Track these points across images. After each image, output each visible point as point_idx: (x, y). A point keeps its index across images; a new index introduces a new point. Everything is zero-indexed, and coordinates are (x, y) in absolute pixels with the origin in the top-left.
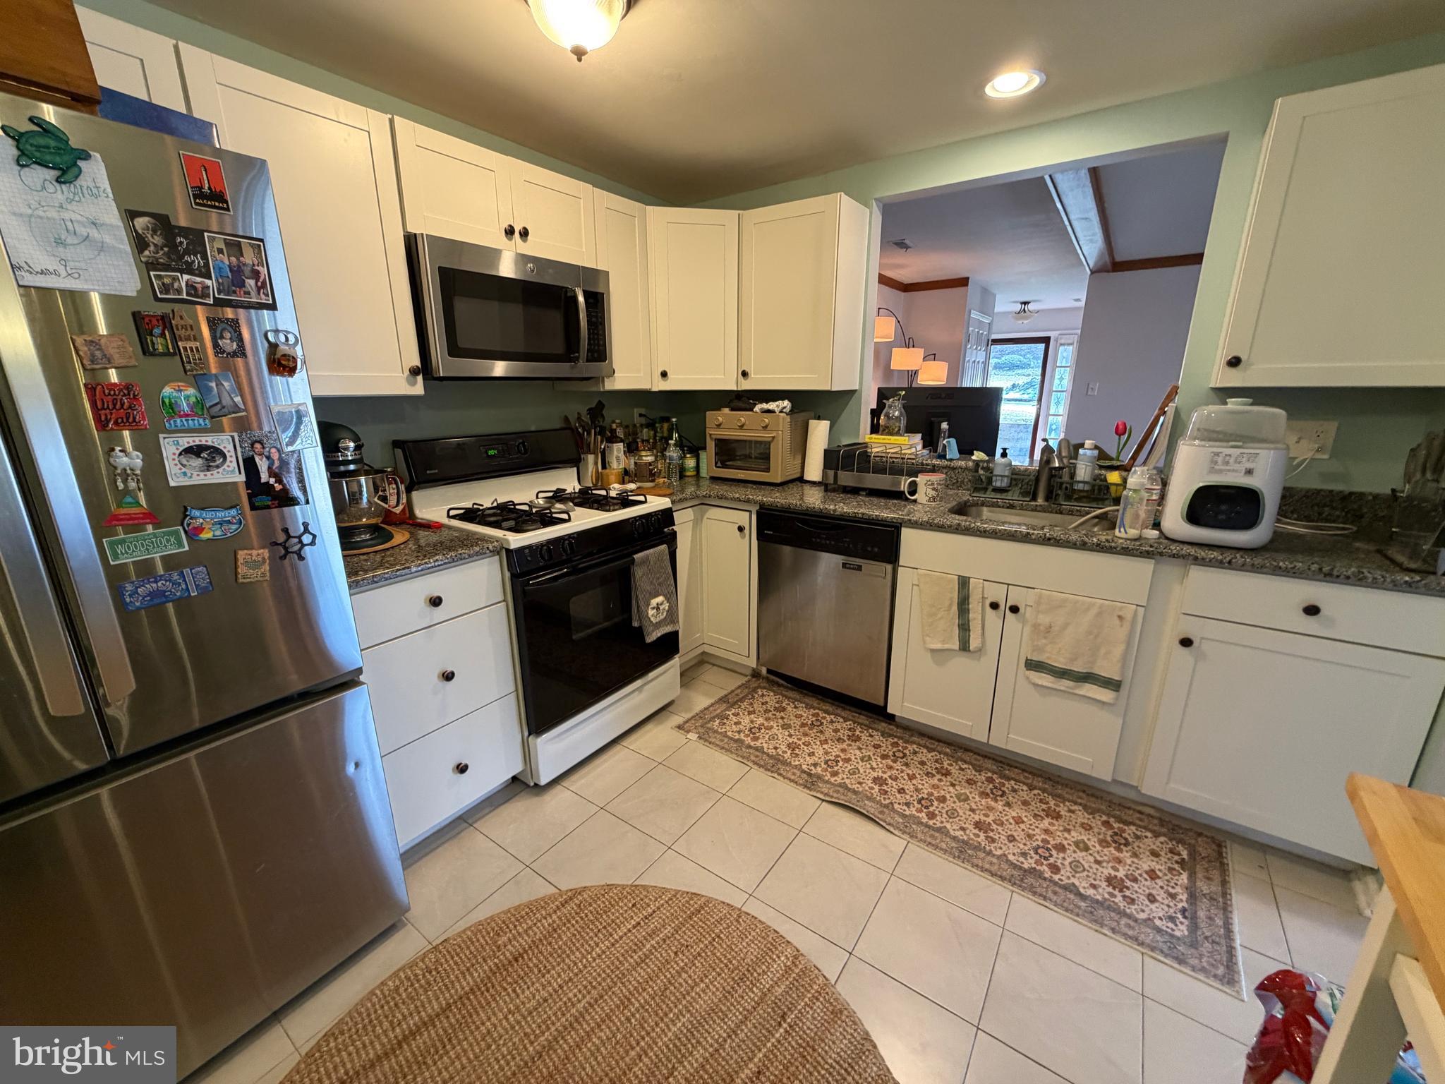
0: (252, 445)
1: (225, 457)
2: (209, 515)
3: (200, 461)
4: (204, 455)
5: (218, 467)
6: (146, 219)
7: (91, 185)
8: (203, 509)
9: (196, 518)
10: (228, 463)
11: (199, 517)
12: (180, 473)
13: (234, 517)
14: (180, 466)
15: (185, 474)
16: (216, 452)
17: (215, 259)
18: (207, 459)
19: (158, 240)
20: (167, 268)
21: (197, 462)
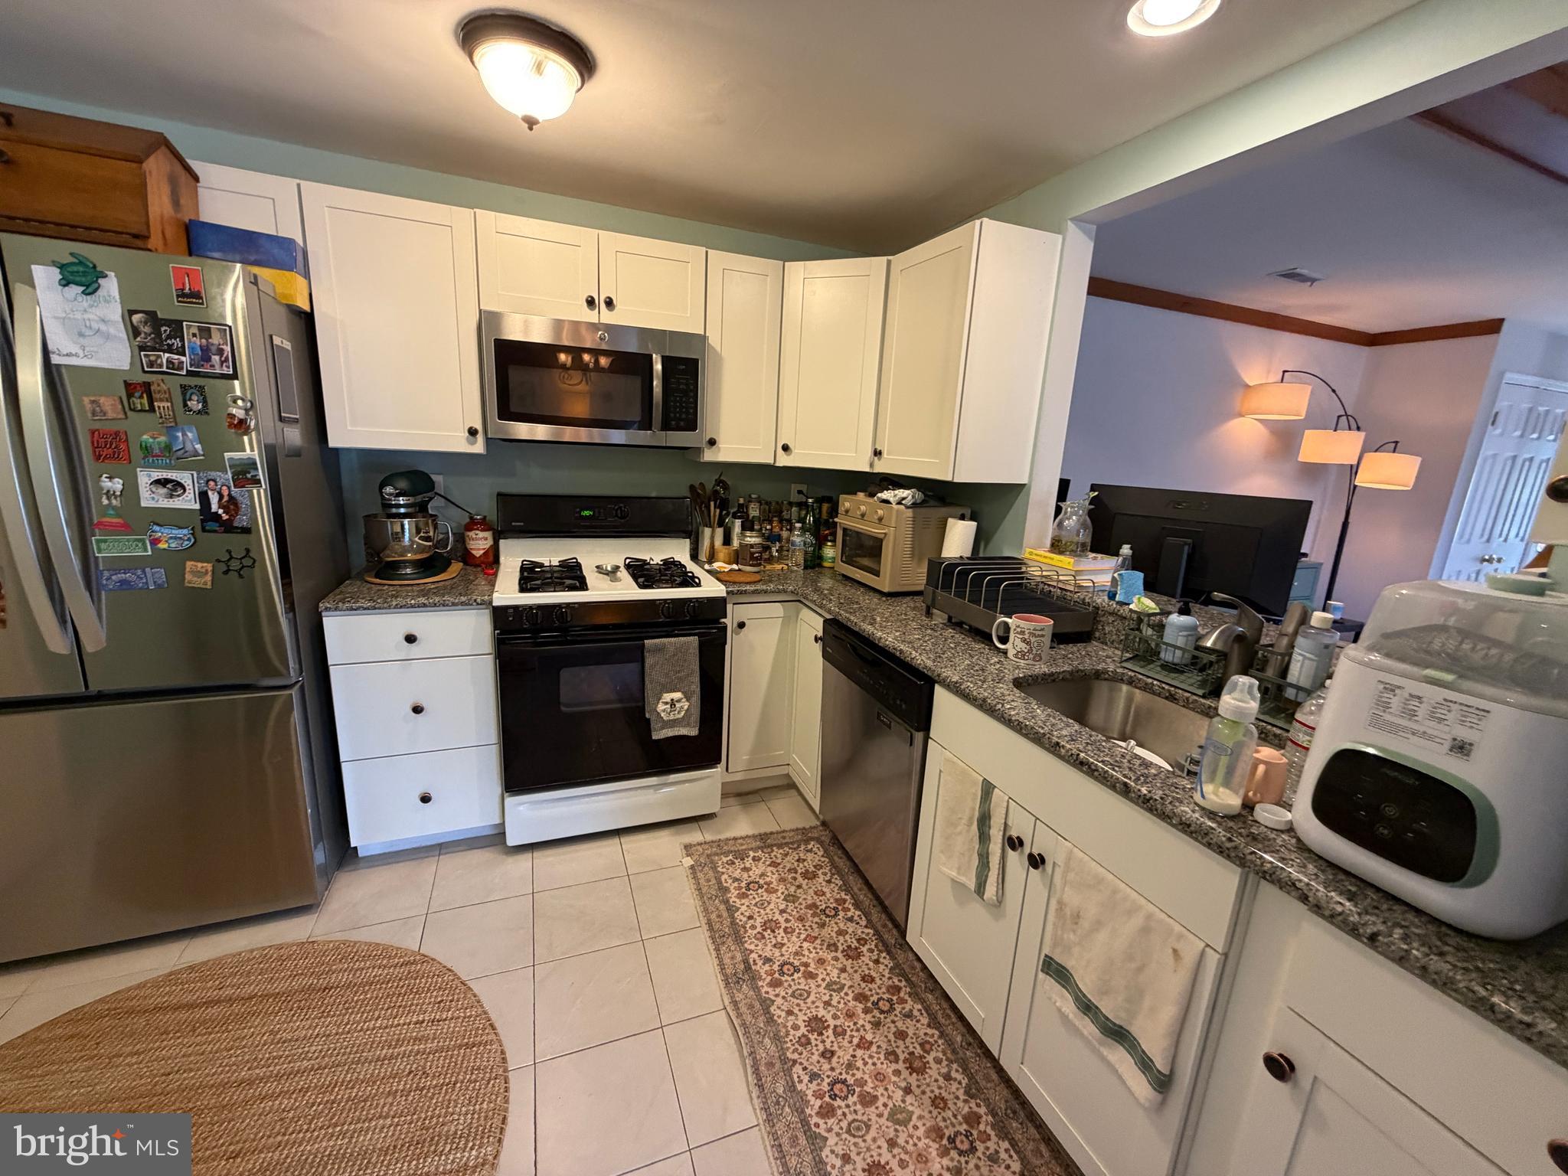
0: (208, 481)
1: (185, 490)
2: (166, 531)
3: (165, 491)
4: (169, 486)
5: (179, 496)
6: (140, 315)
7: (106, 294)
8: (161, 526)
9: (156, 532)
10: (186, 494)
11: (160, 532)
12: (150, 498)
13: (185, 535)
14: (150, 492)
15: (153, 499)
16: (179, 485)
17: (190, 342)
18: (171, 490)
19: (147, 329)
20: (154, 349)
21: (163, 491)
